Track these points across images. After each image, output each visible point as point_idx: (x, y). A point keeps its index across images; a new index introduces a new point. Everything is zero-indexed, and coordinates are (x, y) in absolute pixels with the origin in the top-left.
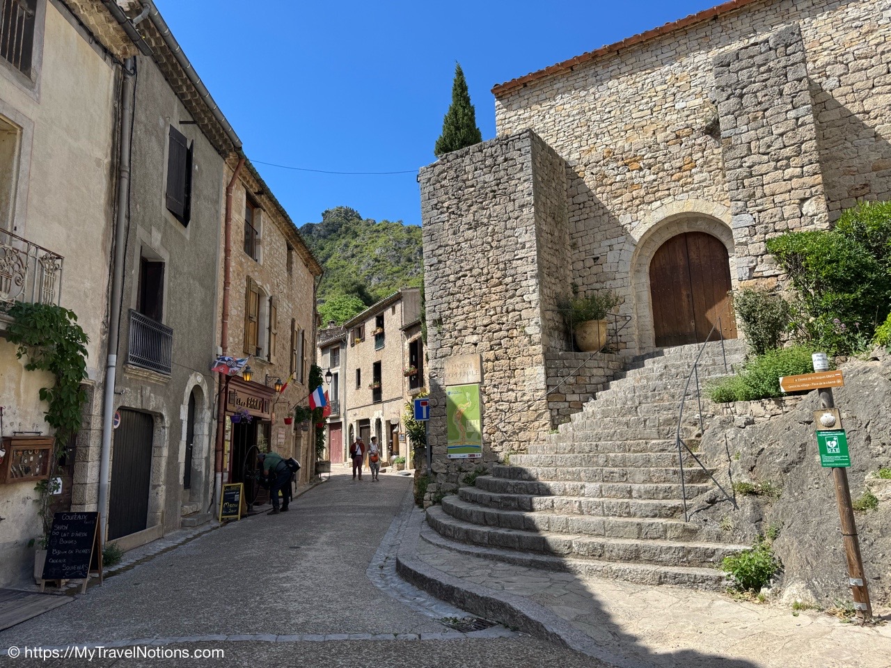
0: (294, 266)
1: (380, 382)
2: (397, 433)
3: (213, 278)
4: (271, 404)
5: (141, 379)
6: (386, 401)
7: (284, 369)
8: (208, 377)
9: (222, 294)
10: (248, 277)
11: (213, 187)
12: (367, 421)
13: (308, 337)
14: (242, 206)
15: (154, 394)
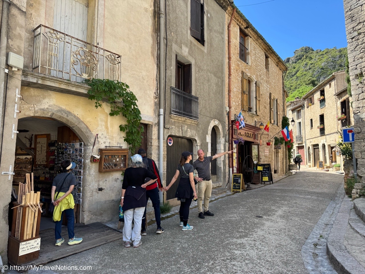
0: (270, 66)
1: (324, 125)
2: (334, 151)
3: (222, 72)
4: (259, 136)
5: (181, 122)
6: (327, 135)
7: (266, 118)
8: (221, 121)
9: (228, 81)
10: (242, 71)
11: (220, 25)
12: (317, 145)
13: (280, 102)
14: (237, 35)
15: (190, 129)
